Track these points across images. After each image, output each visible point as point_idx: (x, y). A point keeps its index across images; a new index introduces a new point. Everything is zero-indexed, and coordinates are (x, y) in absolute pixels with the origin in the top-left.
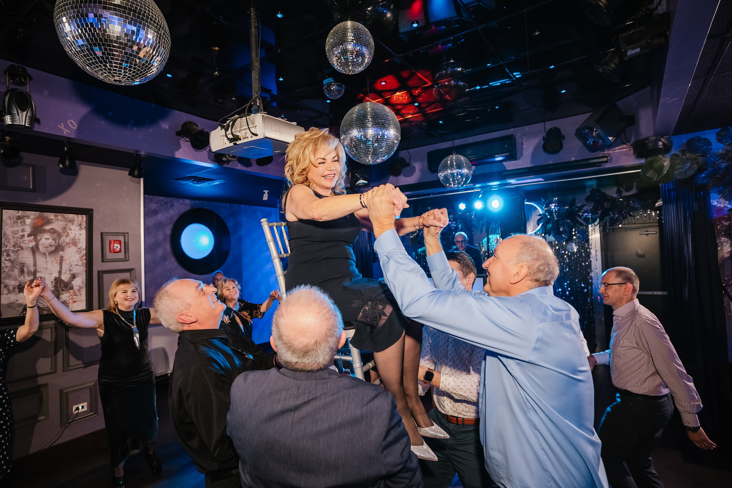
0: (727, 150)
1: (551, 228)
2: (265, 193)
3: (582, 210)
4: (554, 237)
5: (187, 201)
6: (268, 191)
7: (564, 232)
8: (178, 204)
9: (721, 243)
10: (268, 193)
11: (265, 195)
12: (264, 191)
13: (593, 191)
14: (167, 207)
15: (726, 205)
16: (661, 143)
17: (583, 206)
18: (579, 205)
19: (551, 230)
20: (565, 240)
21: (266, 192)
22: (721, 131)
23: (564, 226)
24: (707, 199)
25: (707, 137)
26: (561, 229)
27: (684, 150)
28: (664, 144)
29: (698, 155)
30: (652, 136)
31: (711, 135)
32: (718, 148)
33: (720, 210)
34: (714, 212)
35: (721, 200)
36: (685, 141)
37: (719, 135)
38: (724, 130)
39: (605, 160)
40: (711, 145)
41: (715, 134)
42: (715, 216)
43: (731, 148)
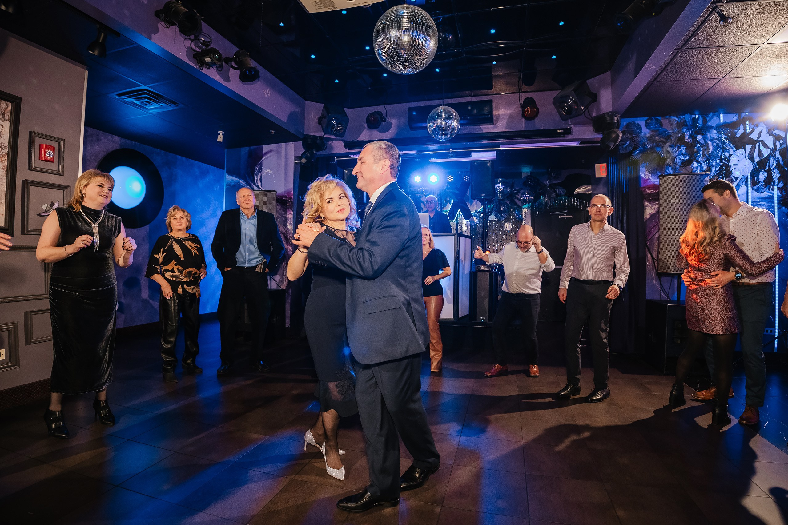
0: (651, 135)
1: (493, 207)
2: (219, 134)
3: (520, 193)
4: (495, 216)
5: (117, 138)
6: (224, 133)
7: (504, 211)
8: (106, 140)
9: (646, 206)
10: (223, 135)
11: (219, 136)
12: (219, 132)
13: (528, 178)
14: (92, 140)
15: (649, 177)
16: (616, 118)
17: (521, 189)
18: (517, 188)
19: (492, 210)
20: (504, 218)
21: (221, 134)
22: (648, 120)
23: (504, 206)
24: (638, 171)
25: (639, 123)
26: (502, 209)
27: (625, 131)
28: (618, 120)
29: (634, 136)
30: (610, 112)
31: (641, 122)
32: (646, 132)
33: (646, 180)
34: (642, 182)
35: (647, 173)
36: (625, 124)
37: (646, 122)
38: (650, 119)
39: (568, 132)
40: (642, 129)
41: (644, 122)
42: (643, 185)
43: (654, 133)
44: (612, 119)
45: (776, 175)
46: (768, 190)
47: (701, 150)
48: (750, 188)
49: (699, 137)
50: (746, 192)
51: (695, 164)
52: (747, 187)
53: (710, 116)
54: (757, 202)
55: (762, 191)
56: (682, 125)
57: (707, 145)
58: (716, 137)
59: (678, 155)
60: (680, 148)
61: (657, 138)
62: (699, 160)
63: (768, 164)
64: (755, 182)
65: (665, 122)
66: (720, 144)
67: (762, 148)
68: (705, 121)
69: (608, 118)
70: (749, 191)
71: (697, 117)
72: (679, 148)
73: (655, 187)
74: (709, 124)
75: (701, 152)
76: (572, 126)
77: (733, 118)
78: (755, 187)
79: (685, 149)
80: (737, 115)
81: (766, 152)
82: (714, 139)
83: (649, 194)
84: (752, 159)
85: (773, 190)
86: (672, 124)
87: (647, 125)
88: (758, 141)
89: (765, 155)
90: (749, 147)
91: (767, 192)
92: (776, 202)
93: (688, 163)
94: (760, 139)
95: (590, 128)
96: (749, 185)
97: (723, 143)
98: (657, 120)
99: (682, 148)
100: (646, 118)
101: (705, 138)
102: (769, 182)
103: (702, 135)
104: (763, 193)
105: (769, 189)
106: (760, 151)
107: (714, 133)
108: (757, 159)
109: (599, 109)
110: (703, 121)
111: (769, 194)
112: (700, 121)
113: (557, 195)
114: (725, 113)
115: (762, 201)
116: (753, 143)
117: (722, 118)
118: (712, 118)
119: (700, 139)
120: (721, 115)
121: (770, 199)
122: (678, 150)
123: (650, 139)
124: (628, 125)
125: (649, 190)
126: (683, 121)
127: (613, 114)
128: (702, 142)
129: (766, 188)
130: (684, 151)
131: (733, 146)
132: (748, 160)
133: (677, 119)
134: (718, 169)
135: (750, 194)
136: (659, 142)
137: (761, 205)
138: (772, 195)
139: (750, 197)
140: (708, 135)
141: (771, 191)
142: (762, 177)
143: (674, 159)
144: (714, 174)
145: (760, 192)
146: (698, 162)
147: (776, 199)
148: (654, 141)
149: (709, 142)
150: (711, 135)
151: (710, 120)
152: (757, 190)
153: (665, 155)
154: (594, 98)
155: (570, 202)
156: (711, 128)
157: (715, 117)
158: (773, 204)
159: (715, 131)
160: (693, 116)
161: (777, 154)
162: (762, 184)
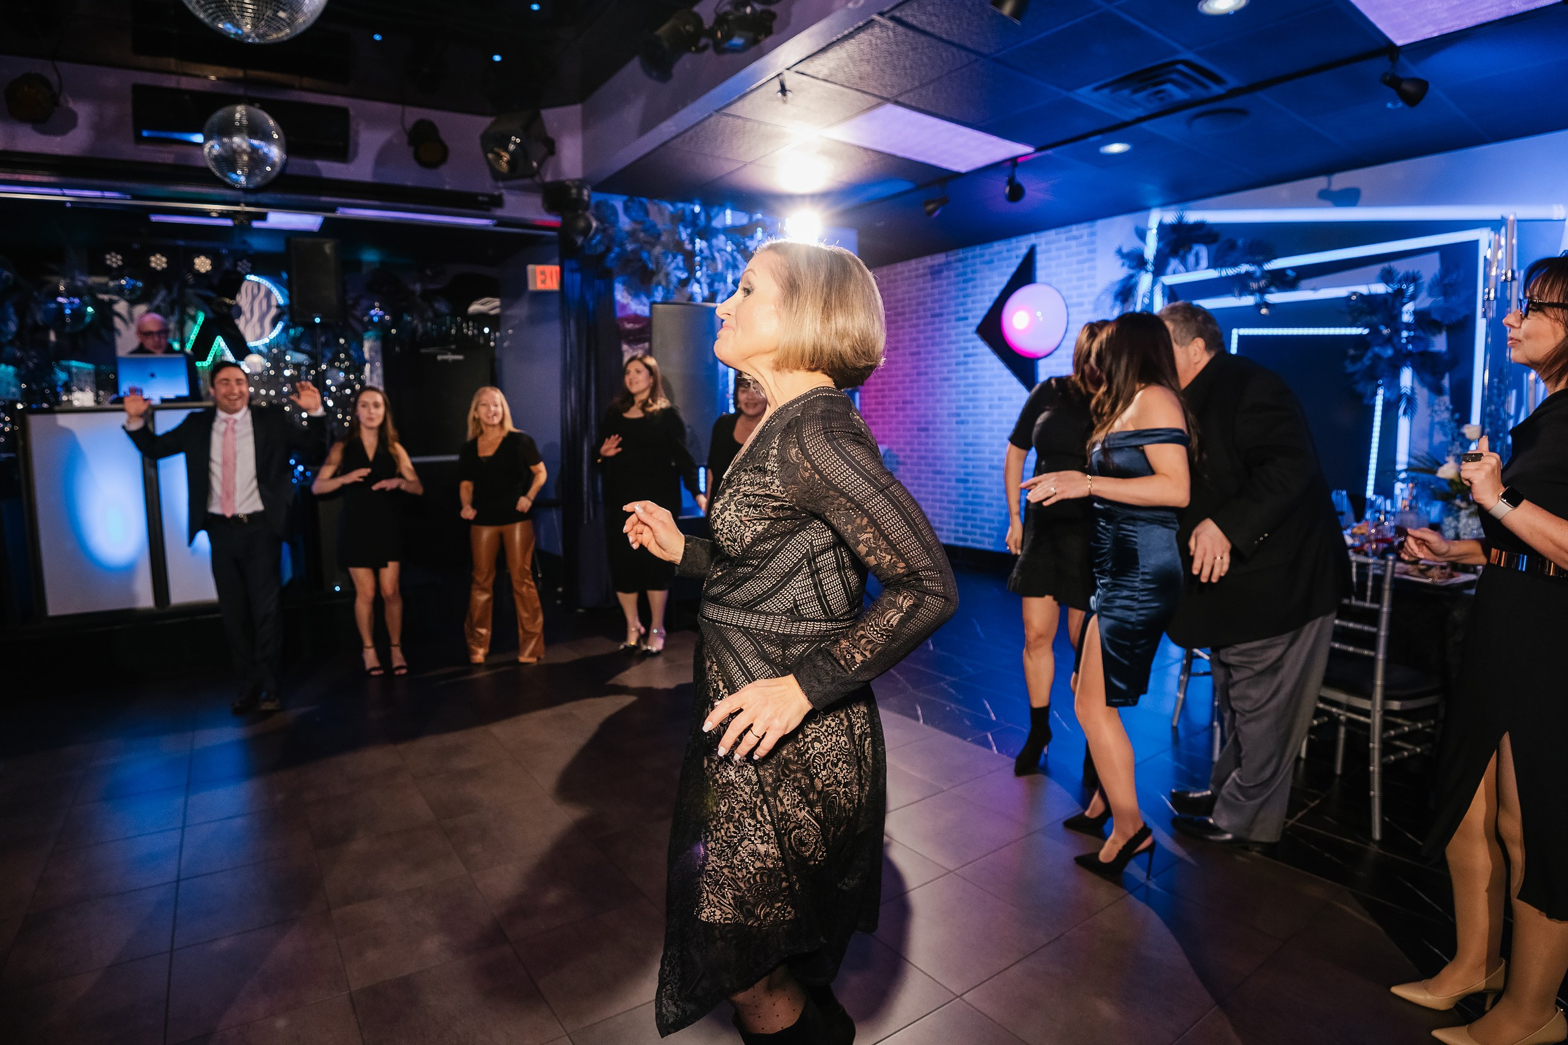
0: (630, 228)
3: (362, 305)
13: (376, 273)
15: (628, 301)
16: (586, 192)
17: (363, 298)
18: (353, 294)
20: (325, 358)
22: (627, 200)
24: (611, 290)
25: (614, 203)
28: (589, 196)
29: (607, 225)
30: (579, 180)
31: (618, 202)
32: (625, 223)
33: (624, 307)
34: (618, 308)
35: (625, 294)
37: (625, 205)
38: (631, 199)
39: (498, 202)
40: (618, 216)
41: (621, 203)
42: (619, 314)
43: (639, 227)
44: (580, 193)
49: (703, 245)
51: (696, 288)
53: (716, 210)
56: (679, 219)
57: (714, 259)
58: (725, 248)
59: (673, 269)
61: (642, 235)
65: (652, 208)
66: (730, 259)
68: (709, 219)
69: (574, 191)
71: (697, 209)
72: (675, 257)
73: (636, 318)
74: (714, 223)
75: (705, 269)
76: (503, 191)
77: (743, 219)
79: (683, 261)
82: (723, 250)
83: (630, 331)
86: (662, 214)
87: (626, 210)
93: (684, 283)
95: (537, 200)
97: (734, 259)
98: (641, 203)
99: (678, 258)
100: (625, 198)
101: (710, 247)
103: (707, 240)
107: (721, 241)
109: (557, 170)
110: (706, 217)
112: (702, 217)
113: (438, 315)
114: (734, 209)
117: (728, 217)
118: (717, 215)
120: (728, 212)
122: (672, 261)
123: (632, 234)
124: (598, 205)
125: (629, 323)
126: (680, 212)
127: (581, 184)
128: (706, 252)
130: (681, 264)
133: (670, 208)
136: (645, 242)
140: (714, 242)
143: (667, 275)
146: (699, 282)
148: (636, 240)
149: (717, 255)
150: (718, 243)
151: (714, 217)
153: (655, 267)
154: (551, 148)
155: (460, 329)
156: (717, 231)
157: (721, 215)
159: (722, 238)
160: (692, 207)
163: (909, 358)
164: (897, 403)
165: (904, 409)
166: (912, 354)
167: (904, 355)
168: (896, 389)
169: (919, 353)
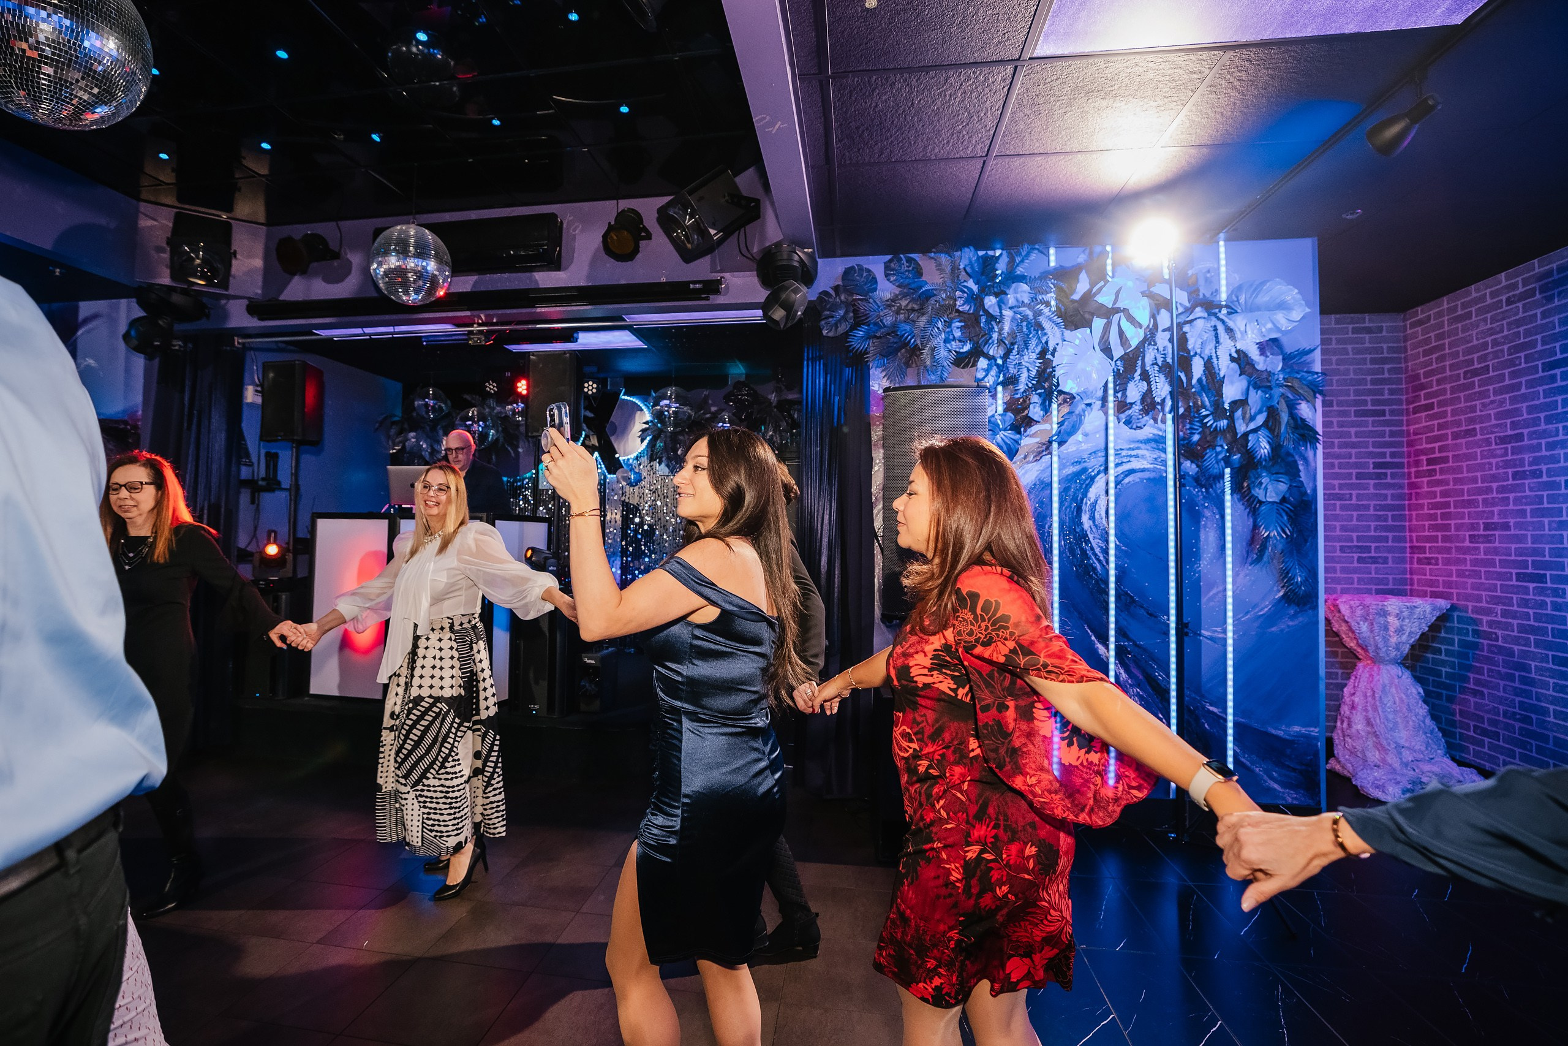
0: (894, 294)
13: (738, 385)
16: (795, 257)
22: (891, 261)
24: (864, 377)
25: (872, 267)
27: (838, 286)
28: (801, 261)
29: (858, 297)
30: (784, 242)
31: (875, 265)
32: (884, 290)
36: (840, 270)
37: (887, 267)
38: (896, 258)
39: (714, 288)
40: (876, 282)
41: (883, 265)
44: (786, 257)
45: (1162, 389)
46: (1152, 421)
47: (996, 330)
48: (1111, 418)
49: (990, 301)
50: (1103, 427)
51: (983, 363)
52: (1106, 414)
54: (1130, 449)
55: (1139, 425)
57: (1003, 320)
58: (1026, 301)
59: (945, 342)
60: (950, 326)
61: (906, 302)
62: (991, 353)
63: (1139, 363)
64: (1122, 406)
65: (928, 265)
66: (1030, 317)
67: (1126, 325)
68: (1013, 265)
70: (1111, 425)
71: (998, 253)
72: (948, 324)
74: (1020, 270)
75: (995, 336)
76: (723, 272)
77: (1076, 256)
78: (1123, 416)
79: (961, 328)
80: (1087, 251)
81: (1135, 337)
82: (1023, 304)
84: (1107, 351)
85: (1164, 421)
86: (940, 270)
87: (889, 273)
88: (1117, 311)
89: (1134, 343)
90: (1098, 323)
91: (1151, 426)
92: (1170, 449)
93: (967, 360)
94: (1120, 304)
95: (752, 276)
96: (1111, 412)
97: (1039, 315)
98: (911, 261)
99: (953, 325)
100: (886, 258)
101: (1000, 303)
102: (1149, 405)
103: (996, 295)
104: (1141, 428)
105: (1156, 420)
106: (1121, 333)
107: (1025, 292)
108: (1118, 352)
110: (1009, 263)
111: (1156, 432)
114: (1060, 245)
115: (1138, 448)
116: (1108, 313)
117: (1052, 258)
118: (1028, 255)
119: (990, 306)
120: (1052, 251)
121: (1158, 442)
124: (848, 273)
127: (790, 245)
128: (994, 312)
129: (1146, 418)
130: (958, 334)
131: (1060, 320)
132: (1101, 355)
134: (1034, 373)
135: (1111, 431)
136: (908, 311)
137: (1137, 456)
138: (1161, 433)
139: (1111, 438)
140: (1010, 295)
141: (1160, 424)
142: (1135, 391)
144: (1027, 385)
145: (1134, 427)
146: (987, 356)
147: (1170, 443)
148: (897, 310)
149: (1008, 313)
150: (1018, 296)
151: (1022, 261)
152: (1128, 423)
153: (918, 342)
154: (753, 212)
156: (1022, 279)
158: (1163, 455)
159: (1027, 287)
160: (991, 253)
161: (1162, 339)
162: (1137, 407)
163: (1498, 449)
164: (1473, 527)
165: (1488, 539)
166: (1503, 440)
167: (1488, 442)
168: (1470, 503)
169: (1519, 437)
